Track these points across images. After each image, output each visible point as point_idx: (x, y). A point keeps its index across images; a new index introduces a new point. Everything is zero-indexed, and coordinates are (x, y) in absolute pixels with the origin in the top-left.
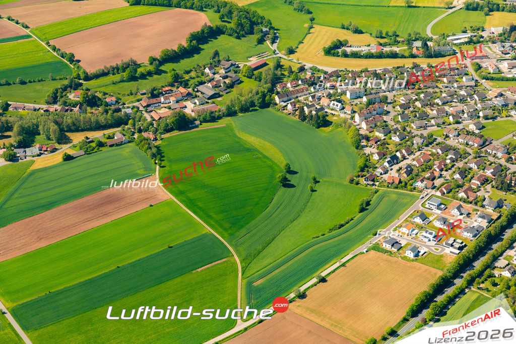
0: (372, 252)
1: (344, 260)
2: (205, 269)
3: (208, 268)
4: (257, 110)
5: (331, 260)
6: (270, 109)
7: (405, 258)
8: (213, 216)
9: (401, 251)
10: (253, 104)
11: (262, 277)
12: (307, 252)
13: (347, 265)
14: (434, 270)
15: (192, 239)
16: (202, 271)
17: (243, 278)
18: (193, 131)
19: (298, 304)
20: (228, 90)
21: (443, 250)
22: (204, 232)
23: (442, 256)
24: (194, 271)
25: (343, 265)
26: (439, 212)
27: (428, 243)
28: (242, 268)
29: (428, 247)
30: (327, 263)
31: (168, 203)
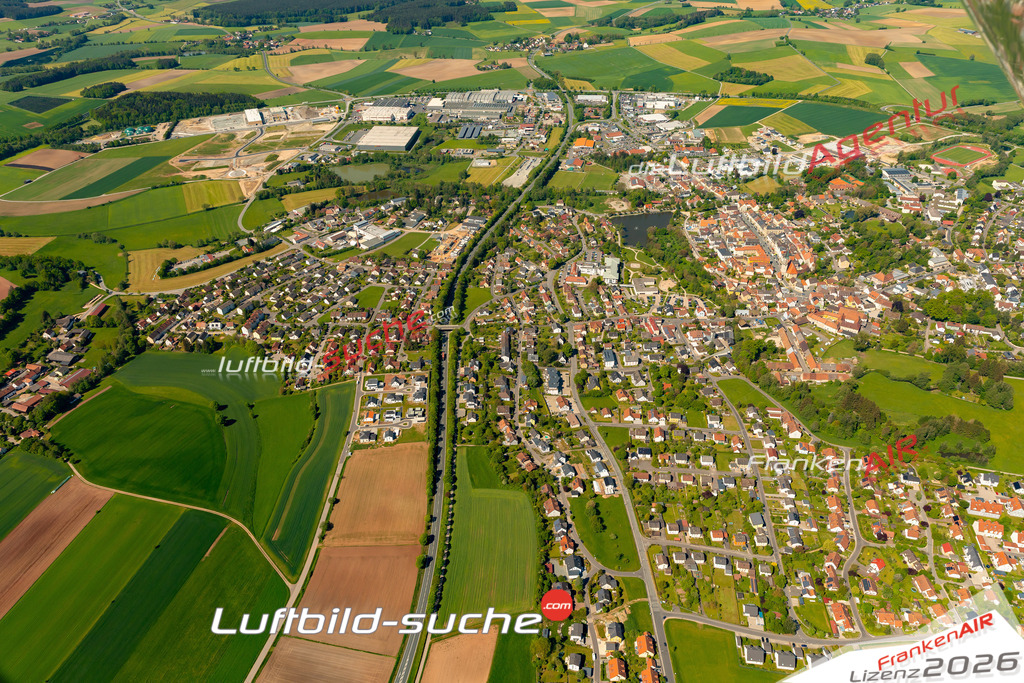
0: (356, 452)
1: (338, 471)
2: (213, 550)
3: (216, 547)
4: (133, 358)
5: (327, 478)
6: (147, 352)
7: (387, 444)
8: (179, 489)
9: (379, 440)
10: (126, 353)
11: (274, 527)
12: (297, 480)
13: (344, 475)
14: (418, 444)
15: (175, 526)
16: (210, 554)
17: (258, 540)
18: (80, 408)
19: (331, 537)
20: (86, 348)
21: (411, 422)
22: (182, 512)
23: (413, 428)
24: (203, 559)
25: (341, 477)
26: (382, 389)
27: (395, 422)
28: (249, 529)
29: (396, 425)
30: (326, 482)
31: (117, 500)
